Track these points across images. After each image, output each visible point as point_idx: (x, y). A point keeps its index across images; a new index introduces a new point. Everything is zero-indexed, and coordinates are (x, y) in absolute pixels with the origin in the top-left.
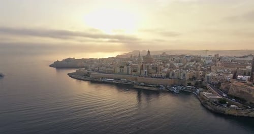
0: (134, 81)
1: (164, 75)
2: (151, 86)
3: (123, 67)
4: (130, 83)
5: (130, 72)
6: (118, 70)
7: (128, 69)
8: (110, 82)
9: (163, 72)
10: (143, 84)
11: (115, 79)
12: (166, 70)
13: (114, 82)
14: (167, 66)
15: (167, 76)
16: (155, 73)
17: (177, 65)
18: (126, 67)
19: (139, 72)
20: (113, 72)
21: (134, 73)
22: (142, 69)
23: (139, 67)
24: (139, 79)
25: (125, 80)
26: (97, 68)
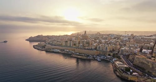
0: (73, 52)
1: (93, 48)
2: (83, 56)
3: (67, 42)
4: (70, 53)
5: (71, 45)
6: (64, 44)
7: (70, 43)
8: (57, 52)
9: (93, 46)
10: (78, 54)
11: (61, 50)
12: (95, 44)
13: (60, 52)
14: (97, 41)
15: (96, 49)
16: (88, 46)
17: (103, 41)
18: (69, 42)
19: (77, 45)
20: (61, 45)
21: (74, 46)
22: (79, 43)
23: (77, 42)
24: (77, 50)
25: (68, 50)
26: (51, 42)
